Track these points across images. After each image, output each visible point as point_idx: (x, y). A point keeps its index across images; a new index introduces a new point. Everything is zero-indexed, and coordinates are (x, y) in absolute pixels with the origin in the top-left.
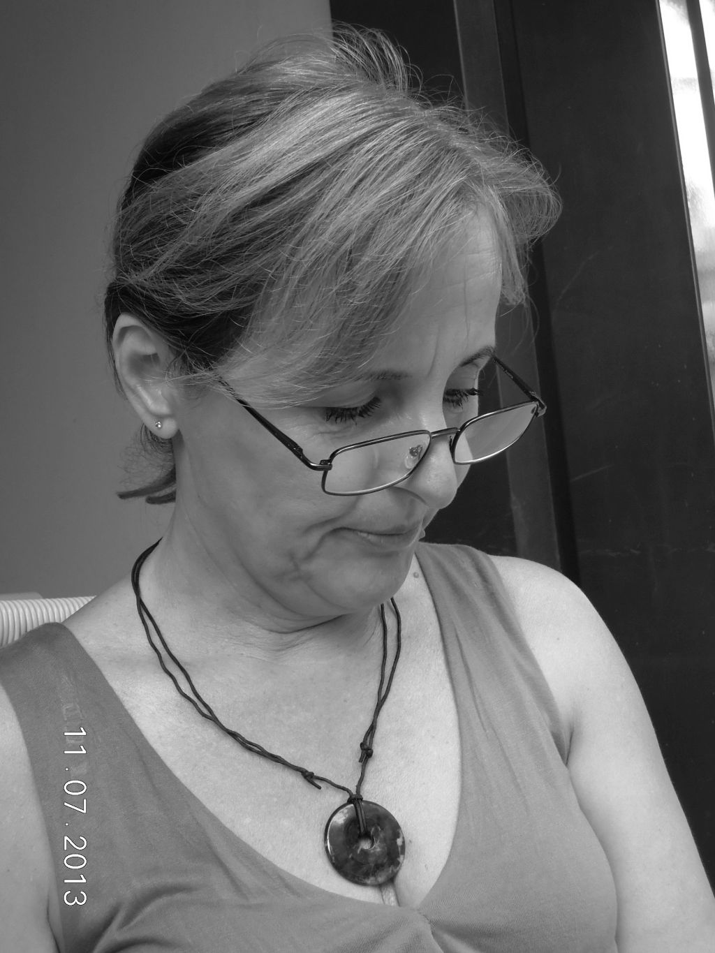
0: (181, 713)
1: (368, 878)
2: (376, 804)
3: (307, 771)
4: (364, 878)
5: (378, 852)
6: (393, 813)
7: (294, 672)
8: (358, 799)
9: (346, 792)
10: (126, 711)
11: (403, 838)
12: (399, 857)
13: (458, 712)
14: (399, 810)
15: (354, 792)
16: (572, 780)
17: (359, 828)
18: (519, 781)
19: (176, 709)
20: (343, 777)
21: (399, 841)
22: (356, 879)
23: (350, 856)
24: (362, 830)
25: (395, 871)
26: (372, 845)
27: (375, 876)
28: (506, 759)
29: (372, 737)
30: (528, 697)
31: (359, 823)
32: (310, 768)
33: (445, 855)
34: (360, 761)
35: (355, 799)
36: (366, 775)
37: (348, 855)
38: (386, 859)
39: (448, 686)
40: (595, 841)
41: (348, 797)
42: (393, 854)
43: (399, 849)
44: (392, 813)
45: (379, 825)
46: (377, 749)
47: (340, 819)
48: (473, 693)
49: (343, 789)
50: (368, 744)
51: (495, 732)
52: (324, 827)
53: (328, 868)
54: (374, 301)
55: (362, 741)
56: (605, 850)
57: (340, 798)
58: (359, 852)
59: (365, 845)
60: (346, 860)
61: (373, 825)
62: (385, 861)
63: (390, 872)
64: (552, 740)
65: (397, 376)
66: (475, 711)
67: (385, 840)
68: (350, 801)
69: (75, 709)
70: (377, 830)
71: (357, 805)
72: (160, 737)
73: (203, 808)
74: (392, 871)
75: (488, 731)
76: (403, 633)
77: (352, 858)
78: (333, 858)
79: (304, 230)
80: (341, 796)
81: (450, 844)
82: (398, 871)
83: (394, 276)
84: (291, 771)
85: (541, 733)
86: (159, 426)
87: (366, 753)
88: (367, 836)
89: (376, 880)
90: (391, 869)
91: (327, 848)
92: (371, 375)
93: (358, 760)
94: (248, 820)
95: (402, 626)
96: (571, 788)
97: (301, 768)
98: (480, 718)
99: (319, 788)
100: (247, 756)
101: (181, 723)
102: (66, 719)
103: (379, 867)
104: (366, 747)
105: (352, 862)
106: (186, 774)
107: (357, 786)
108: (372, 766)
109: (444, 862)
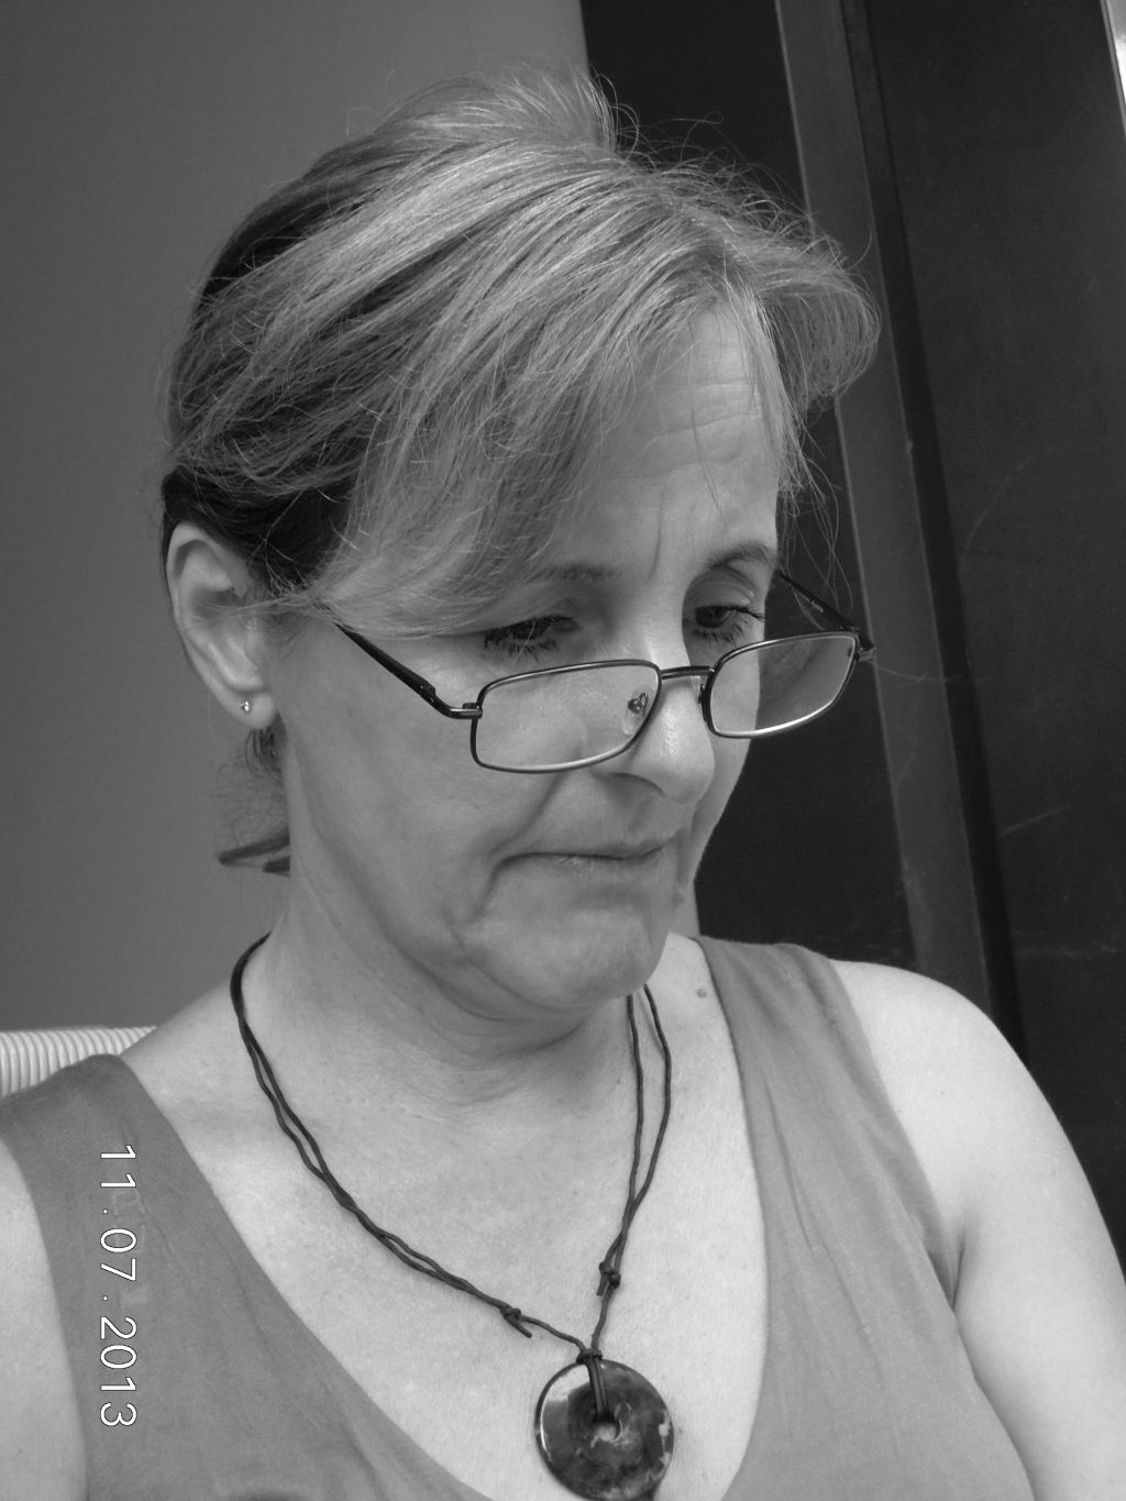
0: (303, 1206)
1: (608, 1491)
2: (624, 1367)
3: (508, 1306)
4: (602, 1490)
5: (627, 1447)
6: (654, 1382)
7: (489, 1145)
8: (594, 1357)
9: (574, 1345)
10: (216, 1200)
11: (671, 1424)
12: (662, 1455)
13: (765, 1218)
14: (663, 1378)
15: (587, 1344)
16: (962, 1332)
17: (595, 1406)
18: (868, 1331)
19: (297, 1199)
20: (568, 1320)
21: (663, 1430)
22: (588, 1491)
23: (579, 1451)
24: (600, 1408)
25: (655, 1478)
26: (617, 1435)
27: (620, 1487)
28: (846, 1294)
29: (621, 1254)
30: (887, 1189)
31: (595, 1398)
32: (514, 1303)
33: (737, 1457)
34: (600, 1293)
35: (589, 1358)
36: (608, 1317)
37: (575, 1449)
38: (640, 1458)
39: (749, 1171)
40: (1001, 1434)
41: (576, 1352)
42: (653, 1450)
43: (663, 1442)
44: (650, 1381)
45: (628, 1401)
46: (628, 1273)
47: (562, 1391)
48: (791, 1186)
49: (571, 1339)
50: (613, 1265)
51: (827, 1249)
52: (535, 1402)
53: (541, 1471)
54: (543, 447)
55: (602, 1259)
56: (1018, 1451)
57: (563, 1355)
58: (593, 1445)
59: (606, 1435)
60: (571, 1459)
61: (619, 1400)
62: (638, 1461)
63: (647, 1480)
64: (928, 1263)
65: (597, 573)
66: (795, 1215)
67: (638, 1426)
68: (581, 1360)
69: (134, 1198)
70: (624, 1410)
71: (593, 1369)
72: (269, 1245)
73: (338, 1368)
74: (650, 1479)
75: (814, 1249)
76: (674, 1082)
77: (582, 1456)
78: (549, 1455)
79: (431, 339)
80: (565, 1351)
81: (748, 1438)
82: (659, 1481)
83: (572, 401)
84: (484, 1306)
85: (908, 1249)
86: (247, 708)
87: (610, 1280)
88: (608, 1418)
89: (622, 1493)
90: (647, 1475)
91: (538, 1438)
92: (551, 572)
93: (594, 1291)
94: (411, 1387)
95: (673, 1071)
96: (961, 1348)
97: (499, 1301)
98: (803, 1227)
99: (529, 1335)
100: (410, 1279)
101: (303, 1223)
102: (116, 1213)
103: (628, 1471)
104: (608, 1269)
105: (582, 1462)
106: (310, 1306)
107: (593, 1336)
108: (621, 1300)
109: (735, 1469)
